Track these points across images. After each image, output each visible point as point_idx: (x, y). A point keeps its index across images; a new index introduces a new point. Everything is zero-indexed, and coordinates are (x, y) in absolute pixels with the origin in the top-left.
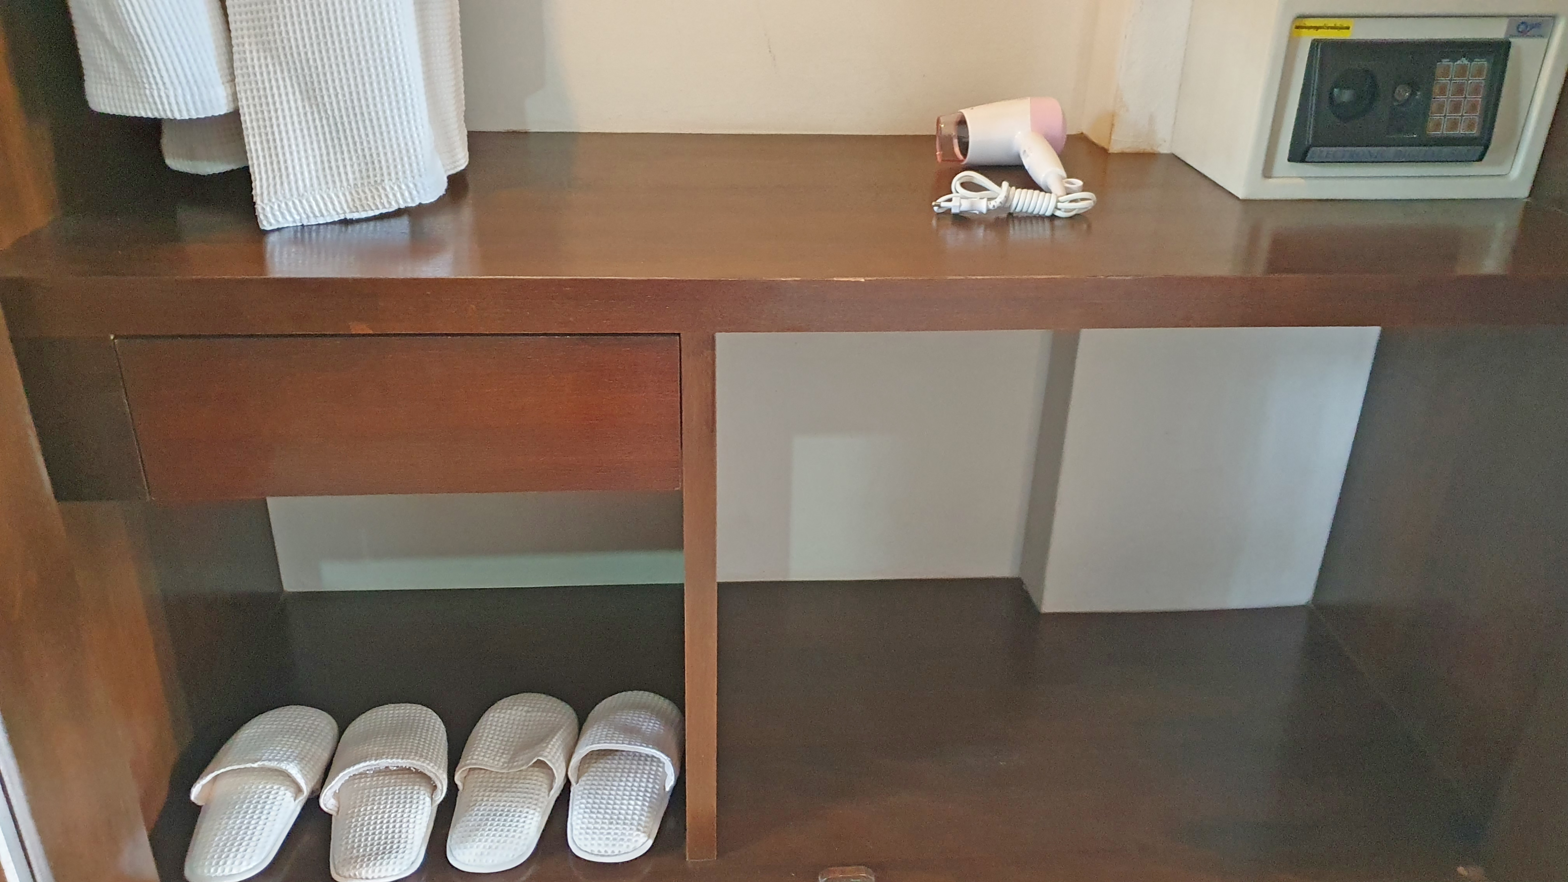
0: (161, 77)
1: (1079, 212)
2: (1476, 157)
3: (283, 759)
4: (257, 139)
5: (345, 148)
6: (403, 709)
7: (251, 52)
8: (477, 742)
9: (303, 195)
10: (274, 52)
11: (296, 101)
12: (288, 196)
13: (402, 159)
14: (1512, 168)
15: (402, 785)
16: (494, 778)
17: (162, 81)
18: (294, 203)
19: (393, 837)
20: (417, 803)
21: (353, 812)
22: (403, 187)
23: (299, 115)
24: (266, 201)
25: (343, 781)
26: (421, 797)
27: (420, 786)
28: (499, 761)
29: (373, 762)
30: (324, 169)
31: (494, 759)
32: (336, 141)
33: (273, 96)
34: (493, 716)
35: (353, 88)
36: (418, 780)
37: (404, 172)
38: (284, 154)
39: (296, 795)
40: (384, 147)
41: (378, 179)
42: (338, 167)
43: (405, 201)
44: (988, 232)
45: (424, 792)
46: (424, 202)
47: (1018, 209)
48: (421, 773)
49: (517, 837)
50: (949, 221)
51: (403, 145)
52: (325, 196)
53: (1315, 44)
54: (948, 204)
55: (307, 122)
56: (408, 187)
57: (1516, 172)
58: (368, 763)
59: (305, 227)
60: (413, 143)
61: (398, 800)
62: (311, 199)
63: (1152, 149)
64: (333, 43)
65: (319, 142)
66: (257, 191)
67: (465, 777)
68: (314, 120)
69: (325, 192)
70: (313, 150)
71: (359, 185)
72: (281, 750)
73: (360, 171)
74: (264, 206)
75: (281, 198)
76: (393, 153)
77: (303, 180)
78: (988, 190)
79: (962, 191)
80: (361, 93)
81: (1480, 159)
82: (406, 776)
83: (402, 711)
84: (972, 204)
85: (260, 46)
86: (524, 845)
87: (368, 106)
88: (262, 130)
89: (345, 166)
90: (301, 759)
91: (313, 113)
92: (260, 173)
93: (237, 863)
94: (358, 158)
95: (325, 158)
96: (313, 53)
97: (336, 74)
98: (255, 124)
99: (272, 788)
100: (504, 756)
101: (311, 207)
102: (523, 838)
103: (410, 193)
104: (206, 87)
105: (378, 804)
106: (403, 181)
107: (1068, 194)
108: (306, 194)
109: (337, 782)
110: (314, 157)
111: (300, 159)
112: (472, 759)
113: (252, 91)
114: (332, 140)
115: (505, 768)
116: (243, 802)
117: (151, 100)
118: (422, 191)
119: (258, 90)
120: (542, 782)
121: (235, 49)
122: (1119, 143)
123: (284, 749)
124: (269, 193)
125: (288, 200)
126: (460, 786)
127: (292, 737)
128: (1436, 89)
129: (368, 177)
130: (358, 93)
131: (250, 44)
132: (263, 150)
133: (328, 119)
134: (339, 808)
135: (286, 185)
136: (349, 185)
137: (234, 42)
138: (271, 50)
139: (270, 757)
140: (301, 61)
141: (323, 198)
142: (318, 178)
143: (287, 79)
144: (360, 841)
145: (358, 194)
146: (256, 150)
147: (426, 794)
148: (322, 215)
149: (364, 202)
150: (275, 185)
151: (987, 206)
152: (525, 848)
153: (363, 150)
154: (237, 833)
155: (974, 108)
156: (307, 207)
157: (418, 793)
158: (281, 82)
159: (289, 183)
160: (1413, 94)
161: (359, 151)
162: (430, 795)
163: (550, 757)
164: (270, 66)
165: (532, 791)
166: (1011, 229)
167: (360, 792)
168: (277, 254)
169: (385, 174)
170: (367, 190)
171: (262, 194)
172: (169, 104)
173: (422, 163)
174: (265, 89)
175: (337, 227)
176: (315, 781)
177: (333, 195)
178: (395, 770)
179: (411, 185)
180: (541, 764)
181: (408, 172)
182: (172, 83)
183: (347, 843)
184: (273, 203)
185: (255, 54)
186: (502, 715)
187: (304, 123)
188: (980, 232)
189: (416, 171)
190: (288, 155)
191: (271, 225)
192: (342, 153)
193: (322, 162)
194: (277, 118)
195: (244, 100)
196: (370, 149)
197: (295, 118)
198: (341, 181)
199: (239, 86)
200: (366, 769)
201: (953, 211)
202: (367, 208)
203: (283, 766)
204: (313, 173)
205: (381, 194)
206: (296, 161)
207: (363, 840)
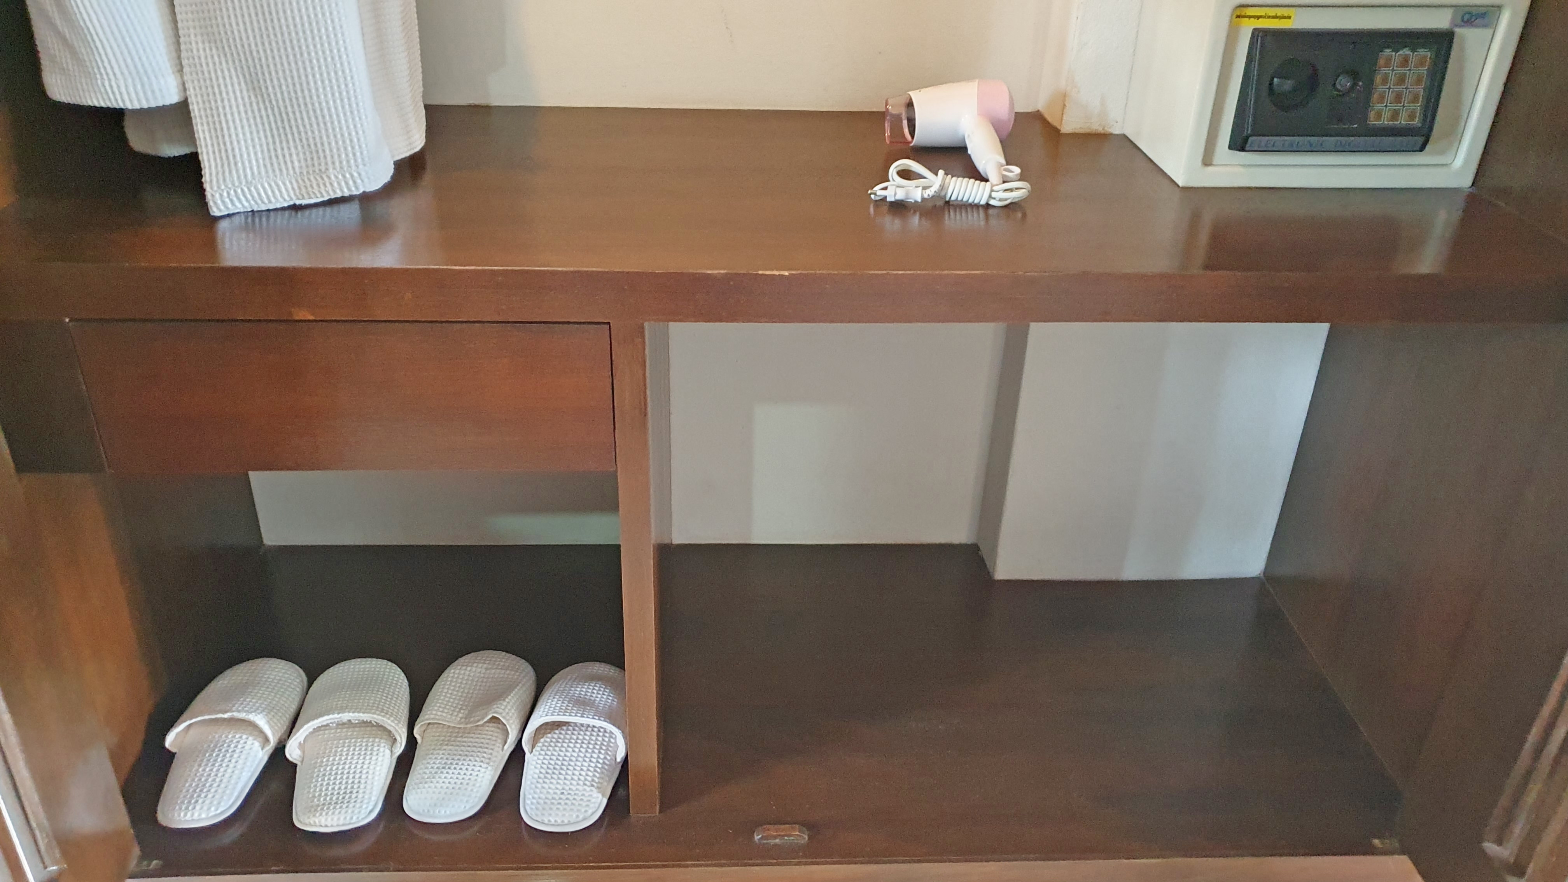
0: (112, 68)
1: (1013, 201)
2: (1417, 148)
3: (252, 710)
4: (206, 127)
5: (290, 136)
6: (369, 664)
7: (197, 43)
8: (437, 697)
9: (251, 182)
10: (218, 42)
11: (241, 91)
12: (237, 184)
13: (345, 149)
14: (1455, 157)
15: (363, 738)
16: (451, 732)
17: (113, 72)
18: (242, 190)
19: (352, 787)
20: (377, 755)
21: (316, 763)
22: (348, 176)
23: (244, 105)
24: (215, 188)
25: (307, 733)
26: (382, 750)
27: (381, 738)
28: (456, 716)
29: (336, 716)
30: (270, 158)
31: (452, 715)
32: (281, 130)
33: (219, 86)
34: (454, 673)
35: (296, 79)
36: (380, 733)
37: (348, 162)
38: (231, 143)
39: (264, 744)
40: (328, 137)
41: (323, 168)
42: (284, 156)
43: (349, 189)
44: (923, 219)
45: (384, 744)
46: (368, 190)
47: (953, 198)
48: (381, 726)
49: (469, 789)
50: (885, 208)
51: (346, 135)
52: (273, 184)
53: (1256, 33)
54: (883, 193)
55: (253, 111)
56: (352, 176)
57: (1459, 162)
58: (331, 716)
59: (256, 214)
60: (357, 133)
61: (359, 752)
62: (259, 187)
63: (1103, 129)
64: (275, 35)
65: (265, 131)
66: (206, 179)
67: (424, 731)
68: (259, 110)
69: (273, 179)
70: (259, 139)
71: (305, 173)
72: (250, 701)
73: (306, 160)
74: (214, 194)
75: (230, 186)
76: (337, 143)
77: (251, 168)
78: (925, 178)
79: (899, 180)
80: (305, 85)
81: (1422, 149)
82: (368, 729)
83: (368, 666)
84: (907, 193)
85: (205, 37)
86: (476, 797)
87: (311, 97)
88: (210, 119)
89: (291, 155)
90: (270, 710)
91: (258, 103)
92: (209, 161)
93: (205, 808)
94: (303, 146)
95: (271, 147)
96: (256, 45)
97: (279, 66)
98: (203, 113)
99: (241, 737)
100: (462, 711)
101: (259, 194)
102: (475, 790)
103: (355, 182)
104: (156, 77)
105: (340, 755)
106: (347, 169)
107: (1004, 182)
108: (254, 181)
109: (301, 734)
110: (261, 145)
111: (247, 148)
112: (431, 714)
113: (199, 81)
114: (278, 129)
115: (462, 723)
116: (213, 751)
117: (102, 90)
118: (366, 180)
119: (205, 80)
120: (497, 737)
121: (182, 40)
122: (1070, 124)
123: (254, 701)
124: (218, 181)
125: (237, 187)
126: (419, 740)
127: (263, 689)
128: (1378, 79)
129: (313, 165)
130: (301, 84)
131: (196, 35)
132: (211, 137)
133: (273, 109)
134: (303, 758)
135: (234, 172)
136: (295, 173)
137: (181, 32)
138: (215, 42)
139: (240, 708)
140: (245, 53)
141: (270, 185)
142: (265, 166)
143: (232, 70)
144: (321, 790)
145: (303, 181)
146: (205, 138)
147: (386, 747)
148: (270, 202)
149: (310, 189)
150: (224, 172)
151: (922, 195)
152: (477, 800)
153: (307, 139)
154: (206, 780)
155: (923, 90)
156: (256, 195)
157: (378, 746)
158: (226, 72)
159: (237, 171)
160: (1354, 85)
161: (304, 140)
162: (390, 747)
163: (504, 714)
164: (216, 58)
165: (487, 746)
166: (947, 216)
167: (324, 743)
168: (227, 240)
169: (330, 163)
170: (312, 178)
171: (211, 181)
172: (121, 94)
173: (365, 152)
174: (211, 79)
175: (287, 213)
176: (283, 731)
177: (280, 183)
178: (356, 723)
179: (355, 174)
180: (495, 719)
181: (352, 162)
182: (122, 73)
183: (309, 792)
184: (223, 190)
185: (200, 45)
186: (463, 672)
187: (250, 113)
188: (915, 220)
189: (359, 160)
190: (235, 143)
191: (220, 210)
192: (288, 142)
193: (269, 150)
194: (224, 108)
195: (192, 90)
196: (314, 138)
197: (241, 107)
198: (287, 169)
199: (186, 75)
200: (329, 722)
201: (888, 199)
202: (312, 196)
203: (252, 717)
204: (261, 161)
205: (325, 182)
206: (244, 149)
207: (324, 789)
